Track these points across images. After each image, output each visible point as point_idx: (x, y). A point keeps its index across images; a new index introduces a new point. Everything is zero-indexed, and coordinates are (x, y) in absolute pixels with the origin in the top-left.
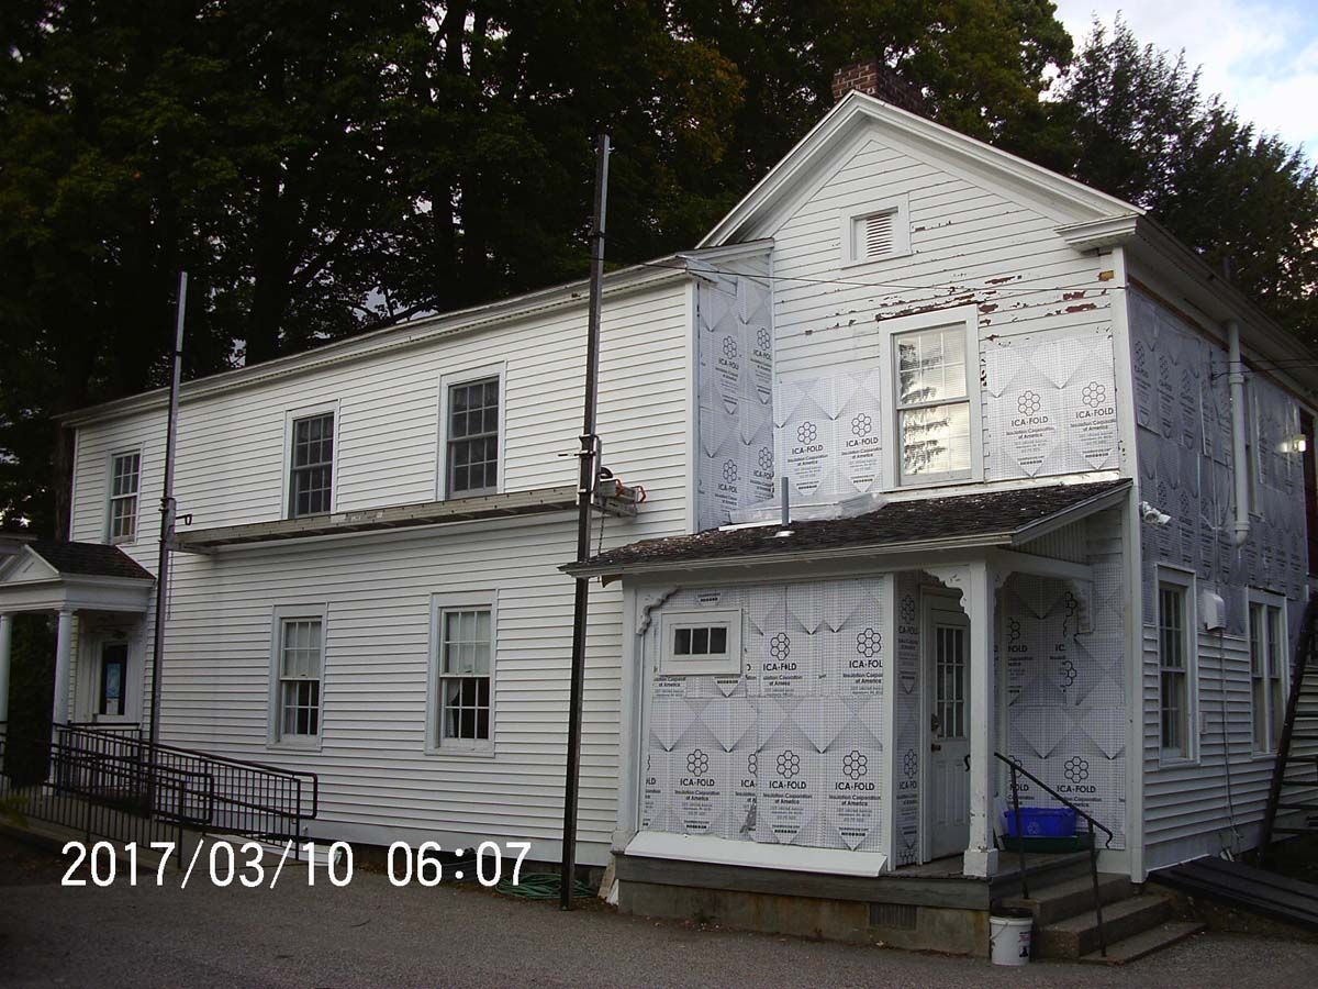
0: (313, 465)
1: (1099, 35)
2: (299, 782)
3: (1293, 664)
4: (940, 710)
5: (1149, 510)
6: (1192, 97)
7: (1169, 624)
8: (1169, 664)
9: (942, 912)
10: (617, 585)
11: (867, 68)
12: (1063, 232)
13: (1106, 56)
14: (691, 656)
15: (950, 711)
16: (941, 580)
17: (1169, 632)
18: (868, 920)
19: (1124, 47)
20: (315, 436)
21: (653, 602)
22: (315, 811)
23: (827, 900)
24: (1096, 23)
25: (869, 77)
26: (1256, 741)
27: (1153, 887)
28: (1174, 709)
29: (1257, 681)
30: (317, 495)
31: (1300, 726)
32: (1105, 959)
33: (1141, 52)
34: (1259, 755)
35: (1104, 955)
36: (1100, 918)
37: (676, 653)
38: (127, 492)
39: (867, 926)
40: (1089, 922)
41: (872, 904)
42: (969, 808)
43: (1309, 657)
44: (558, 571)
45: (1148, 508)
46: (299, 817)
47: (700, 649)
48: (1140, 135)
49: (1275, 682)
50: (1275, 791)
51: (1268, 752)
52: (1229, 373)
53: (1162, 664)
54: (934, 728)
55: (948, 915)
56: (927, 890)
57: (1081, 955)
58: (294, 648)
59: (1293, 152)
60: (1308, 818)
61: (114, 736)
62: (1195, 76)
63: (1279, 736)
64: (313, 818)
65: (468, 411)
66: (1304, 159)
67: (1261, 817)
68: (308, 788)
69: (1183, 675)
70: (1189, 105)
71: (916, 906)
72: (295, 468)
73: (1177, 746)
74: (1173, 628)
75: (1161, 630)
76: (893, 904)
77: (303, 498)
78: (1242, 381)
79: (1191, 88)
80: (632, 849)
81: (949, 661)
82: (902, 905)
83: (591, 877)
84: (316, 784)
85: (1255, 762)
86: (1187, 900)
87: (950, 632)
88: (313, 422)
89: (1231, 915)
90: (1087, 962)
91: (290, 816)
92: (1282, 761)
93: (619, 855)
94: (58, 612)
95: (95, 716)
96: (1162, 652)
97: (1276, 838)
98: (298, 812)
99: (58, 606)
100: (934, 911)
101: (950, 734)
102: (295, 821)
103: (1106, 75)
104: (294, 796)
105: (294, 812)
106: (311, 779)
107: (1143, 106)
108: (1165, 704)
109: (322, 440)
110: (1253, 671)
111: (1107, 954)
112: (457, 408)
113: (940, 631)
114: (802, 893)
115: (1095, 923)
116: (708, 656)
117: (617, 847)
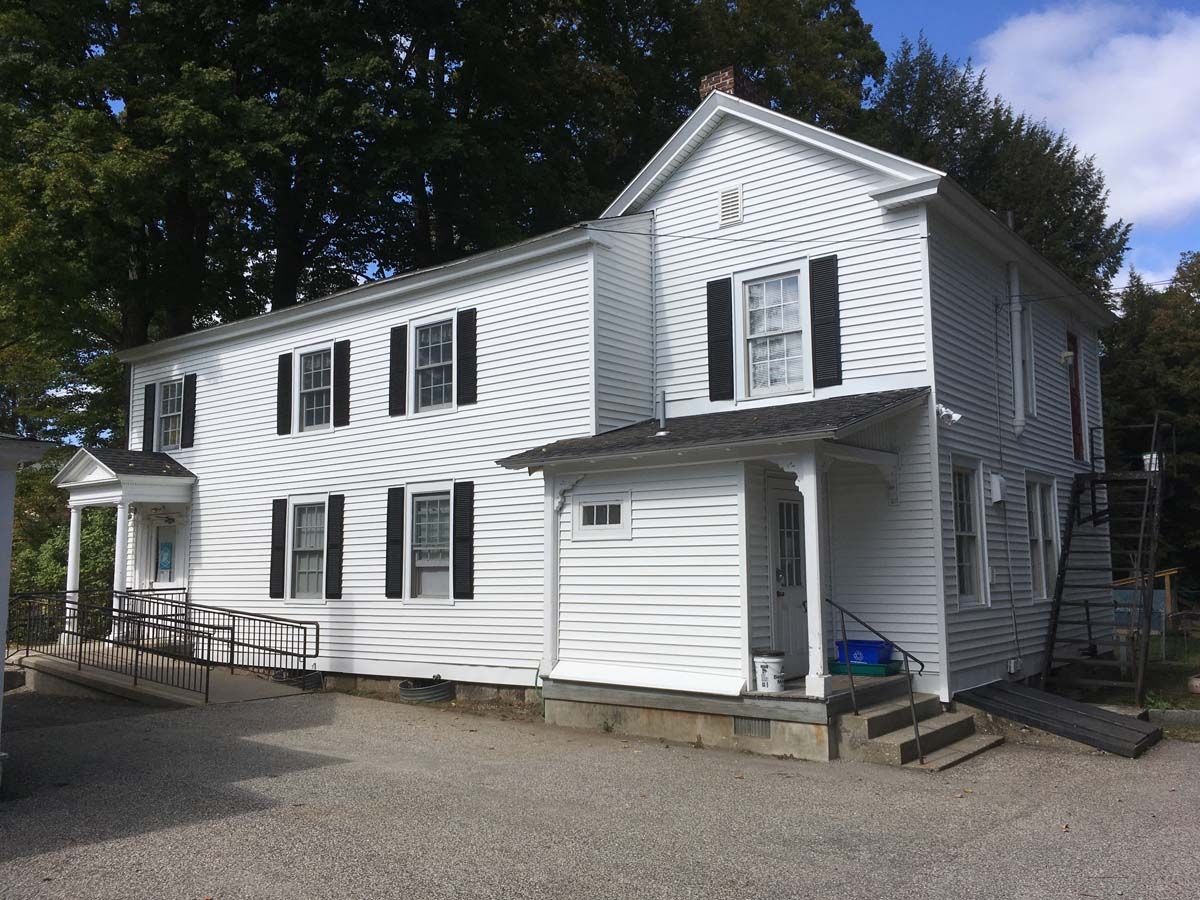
0: (317, 389)
1: (906, 53)
2: (305, 629)
3: (1063, 529)
4: (783, 567)
5: (944, 411)
6: (978, 97)
7: (961, 499)
8: (963, 530)
9: (791, 724)
10: (539, 474)
11: (727, 73)
12: (877, 197)
13: (912, 68)
14: (595, 526)
15: (790, 566)
16: (781, 466)
17: (961, 506)
18: (732, 730)
19: (926, 59)
20: (317, 366)
21: (567, 486)
22: (317, 649)
23: (702, 713)
24: (904, 43)
25: (728, 81)
26: (1035, 589)
27: (958, 706)
28: (967, 564)
29: (1034, 542)
30: (319, 412)
31: (1070, 577)
32: (922, 767)
33: (938, 63)
34: (1038, 600)
35: (922, 763)
36: (917, 732)
37: (584, 524)
38: (173, 412)
39: (733, 735)
40: (907, 735)
41: (735, 717)
42: (807, 642)
43: (1076, 523)
44: (495, 465)
45: (943, 409)
46: (305, 656)
47: (601, 521)
48: (936, 131)
49: (1048, 543)
50: (1053, 628)
51: (1045, 597)
52: (1010, 303)
53: (957, 530)
54: (778, 579)
55: (795, 727)
56: (778, 707)
57: (903, 763)
58: (303, 527)
59: (1057, 136)
60: (1080, 650)
61: (158, 599)
62: (981, 79)
63: (1053, 585)
64: (316, 656)
65: (430, 346)
66: (1065, 143)
67: (1042, 649)
68: (311, 631)
69: (973, 538)
70: (977, 102)
71: (769, 720)
72: (303, 391)
73: (972, 593)
74: (965, 501)
75: (956, 504)
76: (752, 718)
77: (310, 414)
78: (1020, 309)
79: (978, 89)
80: (555, 674)
81: (789, 527)
82: (759, 719)
83: (526, 695)
84: (318, 629)
85: (1035, 606)
86: (987, 717)
87: (789, 505)
88: (316, 357)
89: (1024, 730)
90: (907, 768)
91: (299, 656)
92: (1057, 605)
93: (545, 679)
94: (117, 505)
95: (151, 584)
96: (956, 518)
97: (1055, 665)
98: (305, 652)
99: (118, 500)
100: (784, 724)
101: (791, 584)
102: (302, 659)
103: (911, 85)
104: (302, 638)
105: (301, 652)
106: (315, 626)
107: (939, 107)
108: (960, 560)
109: (322, 370)
110: (1030, 534)
111: (925, 761)
112: (422, 344)
113: (781, 505)
114: (683, 708)
115: (912, 736)
116: (608, 526)
117: (542, 673)
